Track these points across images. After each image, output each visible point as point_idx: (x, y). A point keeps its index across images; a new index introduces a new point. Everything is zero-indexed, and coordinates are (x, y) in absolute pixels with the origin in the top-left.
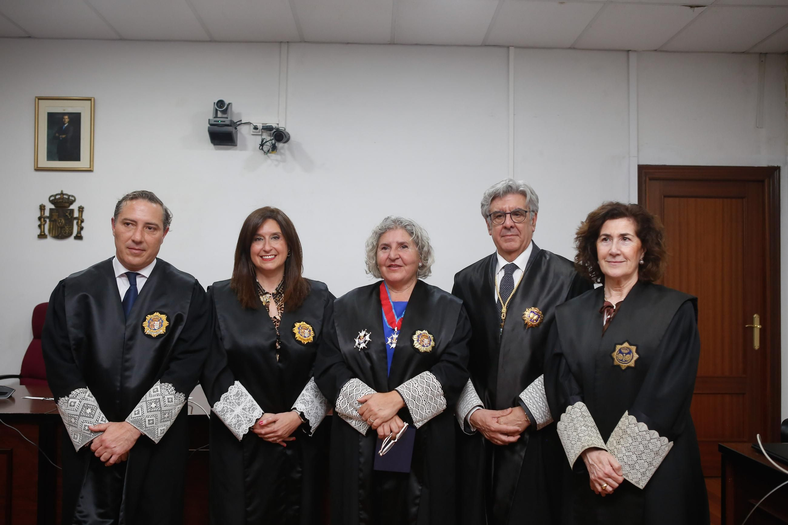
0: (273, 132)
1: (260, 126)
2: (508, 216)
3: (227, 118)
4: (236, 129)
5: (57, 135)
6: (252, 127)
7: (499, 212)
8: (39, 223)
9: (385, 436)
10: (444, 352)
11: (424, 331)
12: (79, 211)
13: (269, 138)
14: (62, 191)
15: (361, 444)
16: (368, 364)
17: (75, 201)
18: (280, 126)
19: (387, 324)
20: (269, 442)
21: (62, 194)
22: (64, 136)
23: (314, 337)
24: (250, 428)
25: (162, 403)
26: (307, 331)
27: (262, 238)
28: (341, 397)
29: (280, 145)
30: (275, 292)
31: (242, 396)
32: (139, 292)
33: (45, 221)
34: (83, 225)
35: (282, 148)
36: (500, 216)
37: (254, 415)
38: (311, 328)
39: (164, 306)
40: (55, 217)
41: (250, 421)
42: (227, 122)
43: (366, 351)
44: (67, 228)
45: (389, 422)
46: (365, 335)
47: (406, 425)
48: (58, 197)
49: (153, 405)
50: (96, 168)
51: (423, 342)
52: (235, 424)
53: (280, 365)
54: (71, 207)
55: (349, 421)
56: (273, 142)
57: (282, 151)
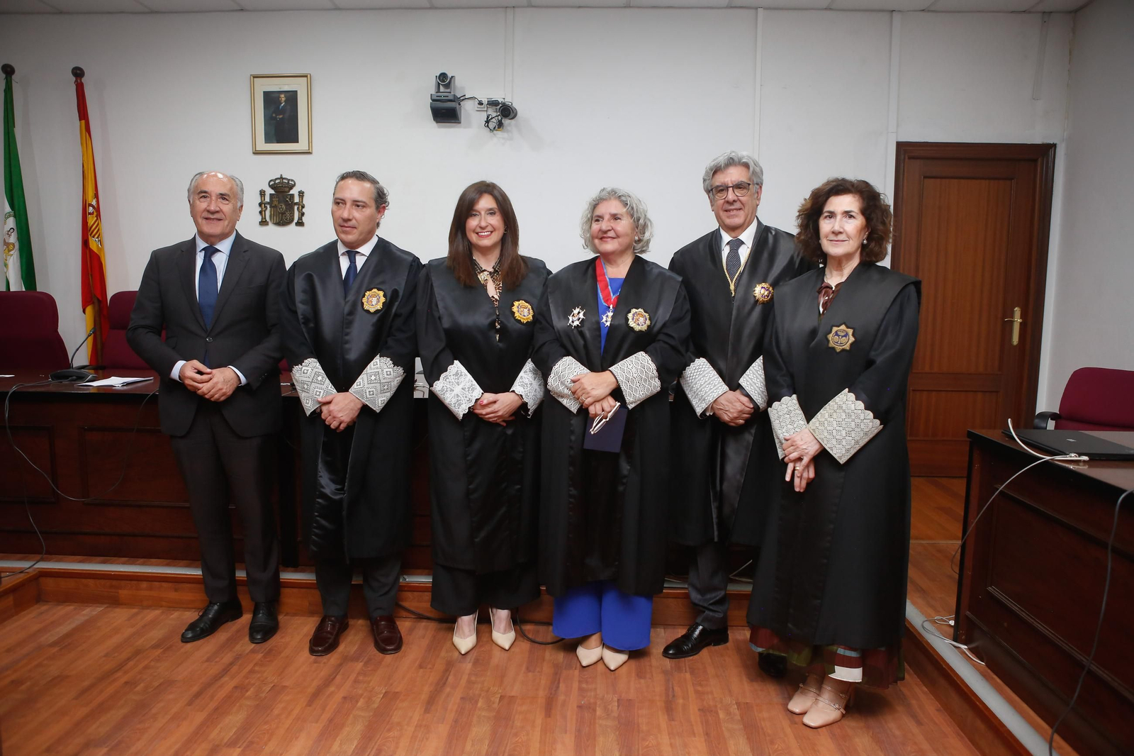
0: (499, 107)
1: (485, 101)
2: (731, 189)
3: (450, 93)
4: (460, 104)
5: (274, 115)
6: (477, 102)
7: (721, 186)
8: (260, 209)
9: (596, 415)
10: (659, 332)
11: (640, 310)
12: (299, 196)
13: (494, 114)
14: (281, 175)
15: (572, 422)
16: (582, 342)
17: (294, 185)
18: (506, 100)
19: (603, 302)
20: (490, 422)
21: (281, 178)
22: (281, 116)
23: (533, 316)
24: (469, 408)
25: (381, 376)
26: (526, 310)
27: (478, 213)
28: (552, 375)
29: (506, 122)
30: (492, 270)
31: (461, 375)
32: (359, 269)
33: (266, 207)
34: (304, 210)
35: (509, 124)
36: (722, 190)
37: (473, 394)
38: (530, 307)
39: (383, 283)
40: (275, 203)
41: (470, 400)
42: (451, 97)
43: (580, 329)
44: (288, 214)
45: (601, 402)
46: (579, 313)
47: (618, 404)
48: (277, 182)
49: (373, 378)
50: (315, 150)
51: (638, 320)
52: (455, 404)
53: (500, 345)
54: (291, 192)
55: (560, 400)
56: (500, 118)
57: (509, 128)
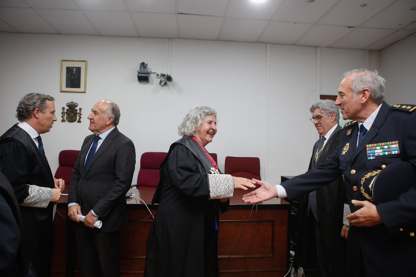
0: (165, 77)
1: (160, 74)
3: (146, 70)
4: (149, 75)
5: (70, 77)
6: (156, 74)
8: (62, 115)
12: (80, 110)
13: (163, 80)
14: (72, 101)
17: (77, 106)
18: (168, 74)
21: (72, 102)
22: (73, 77)
29: (168, 83)
33: (65, 114)
34: (81, 116)
35: (169, 84)
40: (69, 112)
42: (146, 72)
44: (74, 117)
48: (70, 104)
50: (87, 91)
54: (76, 108)
56: (166, 81)
57: (169, 85)
